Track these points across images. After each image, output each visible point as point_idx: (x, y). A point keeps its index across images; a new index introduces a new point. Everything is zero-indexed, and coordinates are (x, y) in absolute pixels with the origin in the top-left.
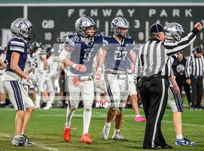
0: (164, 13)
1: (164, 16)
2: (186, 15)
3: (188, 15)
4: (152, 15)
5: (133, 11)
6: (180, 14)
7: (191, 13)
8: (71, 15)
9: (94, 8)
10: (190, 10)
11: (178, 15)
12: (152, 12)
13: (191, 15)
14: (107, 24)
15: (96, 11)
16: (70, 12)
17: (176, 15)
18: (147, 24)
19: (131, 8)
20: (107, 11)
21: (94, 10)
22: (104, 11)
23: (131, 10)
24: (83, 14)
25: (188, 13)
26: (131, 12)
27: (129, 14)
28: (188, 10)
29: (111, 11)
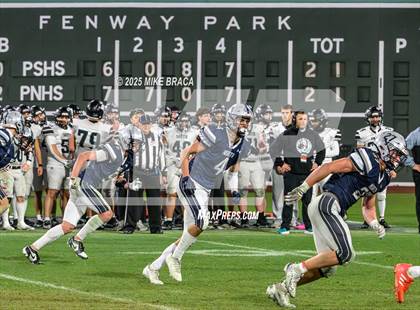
0: (233, 23)
1: (233, 28)
2: (280, 26)
4: (209, 26)
6: (265, 25)
7: (289, 22)
11: (262, 27)
12: (209, 21)
13: (289, 28)
14: (117, 44)
16: (43, 20)
17: (258, 26)
18: (200, 44)
20: (118, 19)
24: (68, 25)
25: (283, 22)
26: (167, 22)
28: (283, 18)
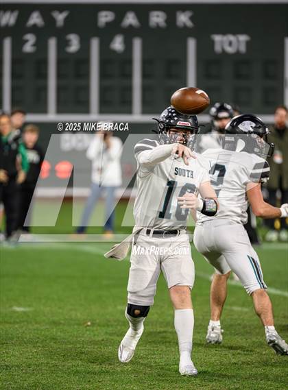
0: (131, 19)
2: (180, 24)
5: (65, 14)
10: (189, 14)
11: (162, 24)
12: (105, 18)
13: (189, 24)
17: (157, 24)
19: (60, 8)
20: (8, 14)
23: (61, 12)
25: (183, 19)
26: (60, 17)
27: (54, 21)
28: (184, 12)
29: (16, 14)
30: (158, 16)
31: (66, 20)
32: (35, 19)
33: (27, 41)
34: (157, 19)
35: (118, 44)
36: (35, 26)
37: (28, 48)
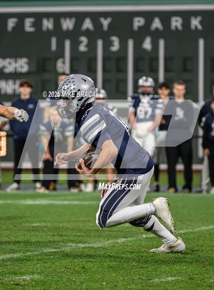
0: (157, 24)
1: (157, 29)
2: (193, 27)
3: (196, 27)
4: (139, 27)
5: (109, 20)
6: (182, 25)
7: (201, 22)
8: (13, 28)
9: (48, 15)
10: (199, 18)
11: (180, 27)
12: (138, 22)
13: (200, 27)
14: (67, 44)
15: (51, 20)
16: (11, 23)
17: (176, 27)
18: (131, 43)
19: (105, 15)
20: (68, 21)
21: (48, 19)
22: (62, 20)
23: (106, 18)
24: (30, 27)
25: (195, 23)
26: (105, 23)
27: (101, 25)
28: (196, 17)
29: (73, 20)
30: (177, 21)
31: (110, 25)
32: (88, 24)
33: (81, 42)
34: (176, 23)
35: (147, 45)
36: (88, 30)
37: (82, 48)
